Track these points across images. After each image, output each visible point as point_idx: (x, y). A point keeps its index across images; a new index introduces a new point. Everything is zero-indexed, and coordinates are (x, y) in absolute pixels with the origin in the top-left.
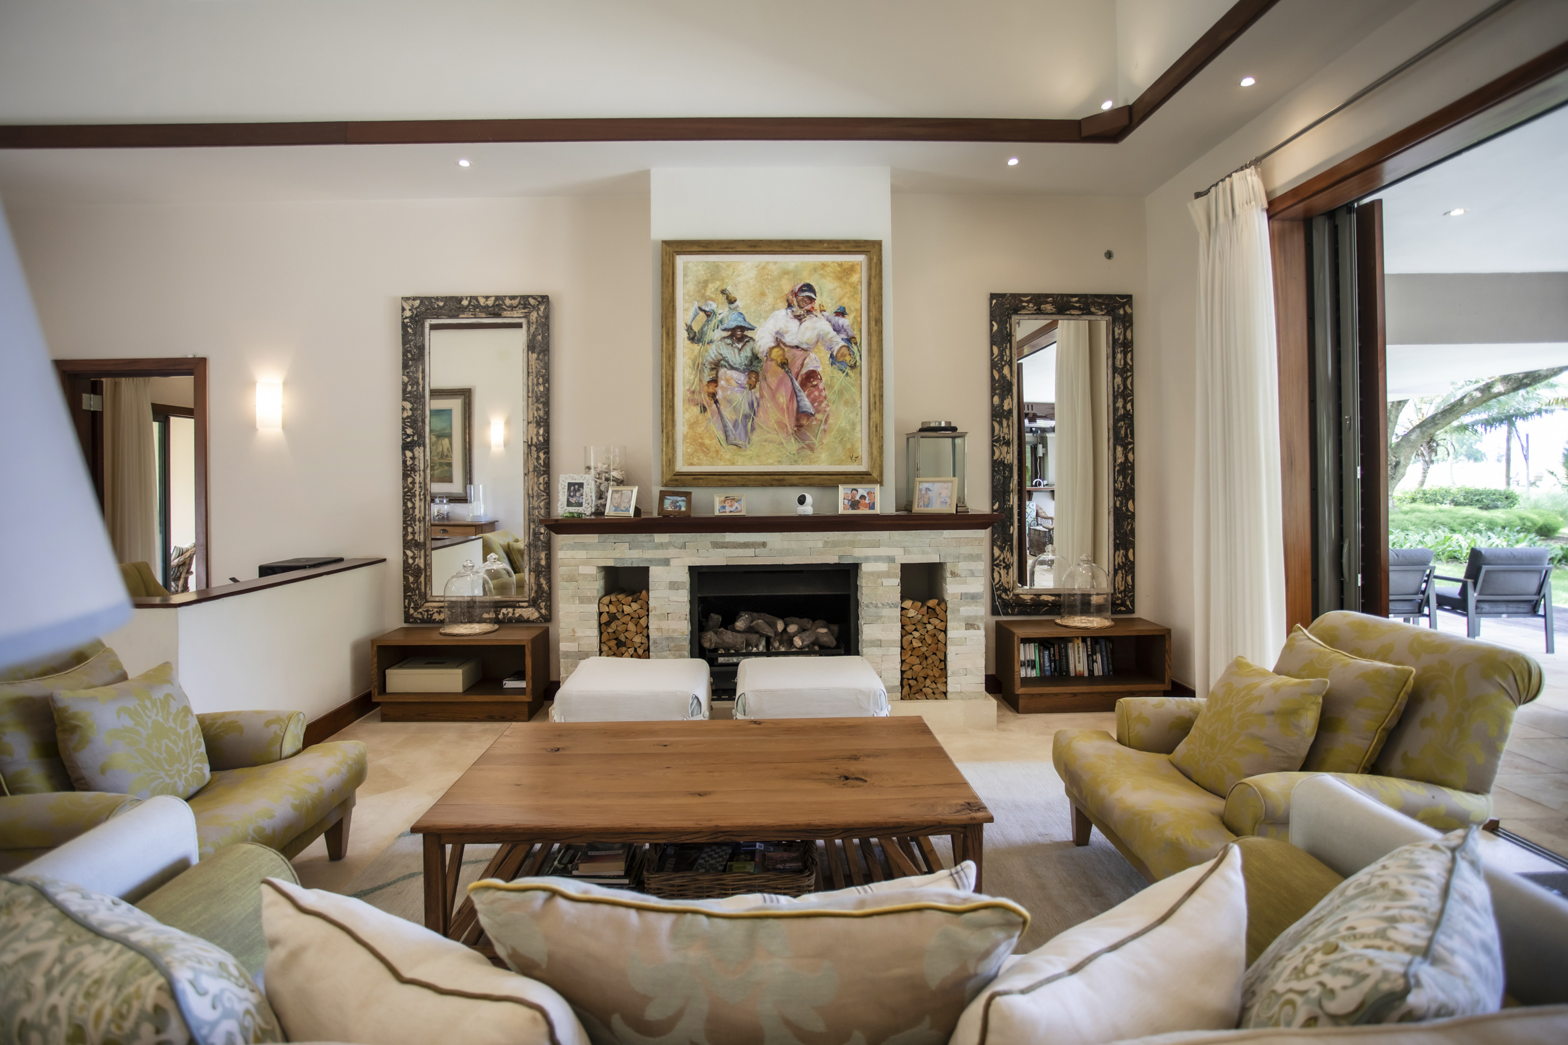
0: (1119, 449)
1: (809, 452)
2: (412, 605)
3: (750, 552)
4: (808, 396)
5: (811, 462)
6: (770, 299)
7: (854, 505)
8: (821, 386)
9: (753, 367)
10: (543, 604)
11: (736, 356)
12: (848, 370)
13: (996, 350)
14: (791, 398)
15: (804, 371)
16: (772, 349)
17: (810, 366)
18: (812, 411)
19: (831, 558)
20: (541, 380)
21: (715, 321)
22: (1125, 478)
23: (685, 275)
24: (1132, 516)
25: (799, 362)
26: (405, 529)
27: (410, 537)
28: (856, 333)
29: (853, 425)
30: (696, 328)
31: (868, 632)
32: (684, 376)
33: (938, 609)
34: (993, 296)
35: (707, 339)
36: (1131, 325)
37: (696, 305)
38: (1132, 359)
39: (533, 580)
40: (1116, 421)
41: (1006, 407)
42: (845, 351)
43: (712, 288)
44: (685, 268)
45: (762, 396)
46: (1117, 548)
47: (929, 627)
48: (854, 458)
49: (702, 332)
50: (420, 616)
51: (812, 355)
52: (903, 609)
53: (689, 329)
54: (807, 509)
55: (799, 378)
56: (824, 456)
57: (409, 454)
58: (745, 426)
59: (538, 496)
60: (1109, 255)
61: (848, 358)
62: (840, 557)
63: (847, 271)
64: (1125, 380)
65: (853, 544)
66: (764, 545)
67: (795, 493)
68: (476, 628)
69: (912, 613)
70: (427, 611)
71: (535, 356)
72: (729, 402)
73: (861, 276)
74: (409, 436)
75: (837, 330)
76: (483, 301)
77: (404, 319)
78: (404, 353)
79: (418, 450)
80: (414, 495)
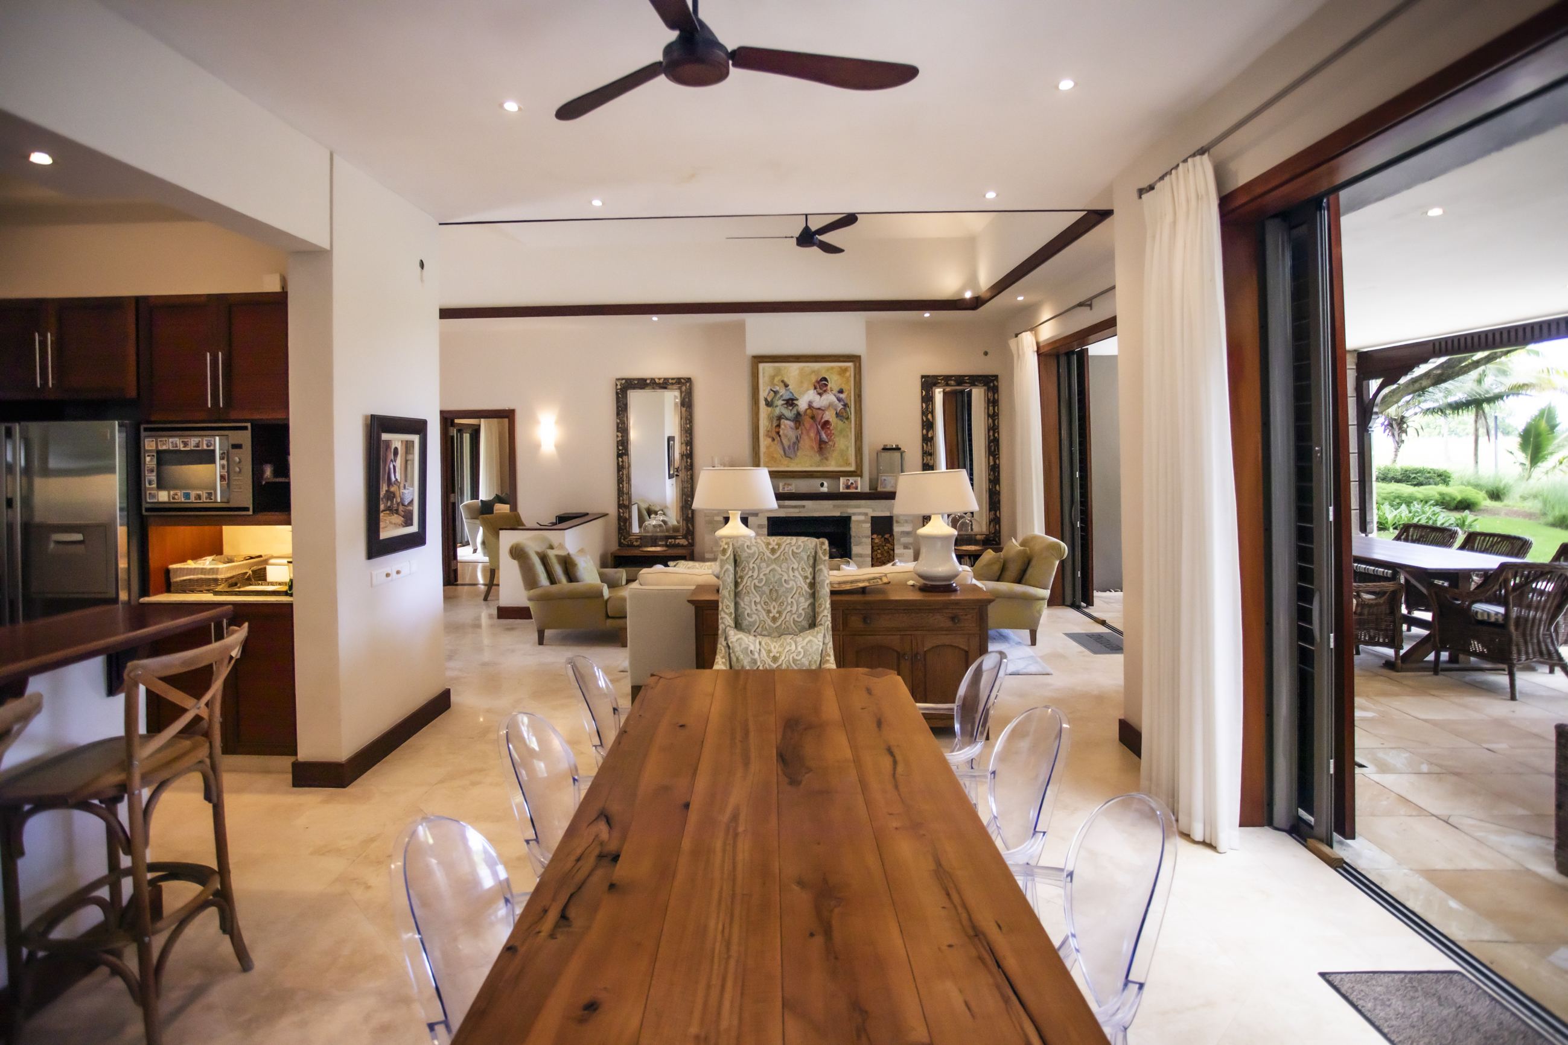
0: (991, 458)
1: (825, 461)
2: (621, 538)
3: (797, 510)
4: (825, 433)
5: (827, 466)
6: (805, 385)
7: (848, 487)
8: (831, 428)
9: (798, 419)
10: (690, 537)
11: (788, 413)
12: (844, 420)
13: (924, 405)
14: (816, 435)
15: (823, 421)
16: (806, 410)
17: (826, 418)
18: (827, 440)
19: (837, 513)
21: (778, 396)
22: (994, 473)
23: (763, 373)
24: (999, 493)
25: (820, 416)
26: (619, 498)
27: (621, 502)
28: (848, 402)
29: (847, 448)
30: (769, 399)
31: (855, 550)
32: (764, 424)
33: (890, 539)
34: (923, 377)
35: (775, 405)
36: (997, 391)
37: (769, 388)
38: (998, 410)
39: (684, 525)
40: (989, 443)
41: (930, 436)
42: (843, 411)
44: (764, 369)
46: (990, 510)
47: (886, 548)
48: (848, 464)
49: (772, 401)
50: (626, 543)
51: (827, 413)
52: (872, 539)
53: (766, 400)
54: (825, 489)
55: (821, 424)
56: (833, 463)
57: (620, 459)
58: (794, 448)
59: (687, 482)
60: (986, 353)
61: (844, 414)
63: (844, 371)
64: (994, 421)
65: (847, 506)
66: (803, 506)
67: (819, 481)
68: (658, 549)
69: (877, 541)
70: (630, 540)
71: (685, 409)
72: (786, 436)
73: (851, 373)
74: (620, 450)
75: (839, 400)
76: (657, 381)
77: (617, 389)
78: (618, 408)
79: (625, 458)
80: (623, 481)
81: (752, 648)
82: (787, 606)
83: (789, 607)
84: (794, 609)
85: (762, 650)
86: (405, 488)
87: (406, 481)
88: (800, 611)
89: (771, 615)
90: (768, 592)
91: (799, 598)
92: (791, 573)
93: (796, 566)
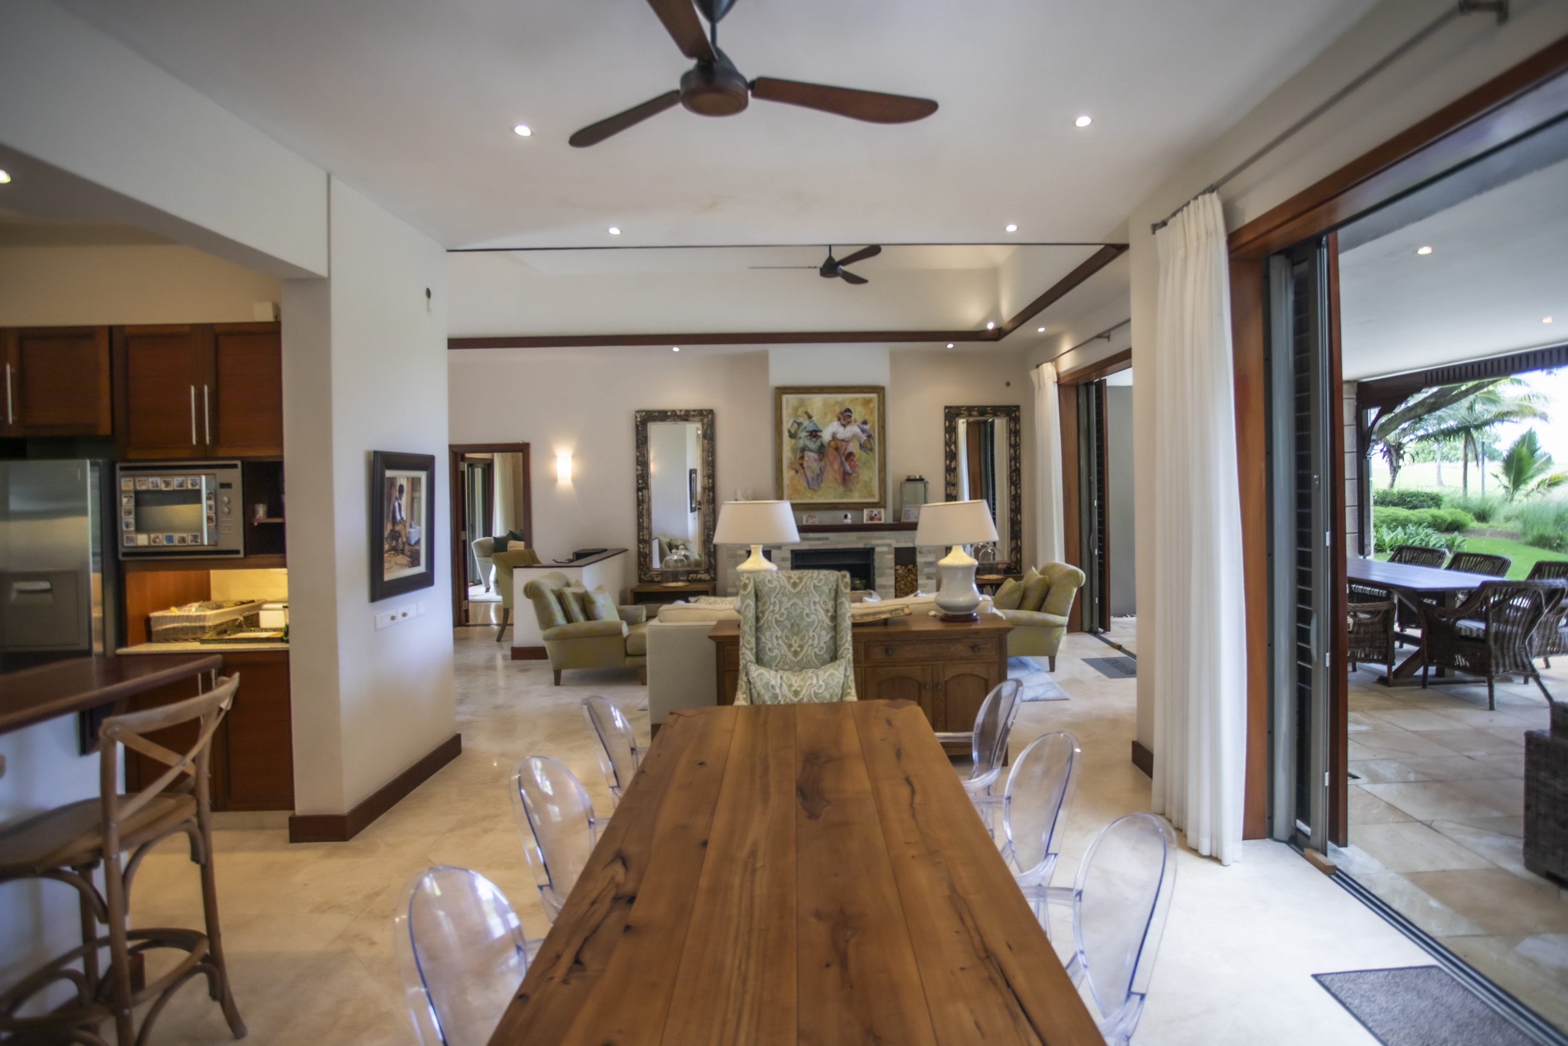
0: (1013, 488)
1: (849, 492)
2: (643, 573)
3: (820, 542)
4: (849, 465)
5: (851, 498)
6: (829, 416)
7: (872, 518)
8: (855, 459)
9: (822, 450)
10: (712, 572)
11: (812, 445)
12: (869, 452)
13: (947, 436)
14: (840, 466)
15: (847, 452)
16: (830, 441)
17: (849, 450)
18: (850, 472)
19: (860, 545)
20: (710, 454)
21: (802, 428)
22: (1016, 502)
23: (787, 405)
24: (1020, 522)
25: (844, 448)
26: (639, 533)
27: (641, 537)
28: (872, 433)
29: (871, 480)
30: (793, 431)
31: (879, 581)
33: (913, 570)
34: (946, 407)
35: (798, 437)
36: (1019, 422)
37: (792, 420)
38: (1020, 439)
39: (707, 559)
40: (1011, 472)
41: (953, 466)
42: (867, 442)
43: (800, 411)
44: (787, 401)
45: (826, 465)
46: (1012, 539)
47: (909, 578)
48: (872, 495)
49: (796, 433)
50: (647, 579)
51: (851, 444)
52: (896, 570)
53: (789, 431)
54: (849, 521)
55: (844, 456)
56: (857, 494)
57: (640, 494)
58: (818, 480)
59: (709, 515)
60: (1008, 384)
61: (868, 445)
62: (865, 545)
63: (868, 402)
64: (1015, 451)
65: (871, 538)
66: (827, 539)
67: (843, 513)
68: (680, 584)
69: (900, 572)
70: (651, 576)
72: (809, 467)
73: (875, 404)
74: (640, 484)
75: (863, 431)
76: (678, 413)
77: (636, 422)
78: (638, 440)
79: (645, 492)
80: (643, 515)
81: (773, 682)
83: (811, 640)
84: (816, 642)
85: (784, 685)
86: (411, 527)
88: (822, 644)
89: (793, 649)
90: (789, 626)
91: (820, 631)
92: (813, 607)
93: (817, 599)
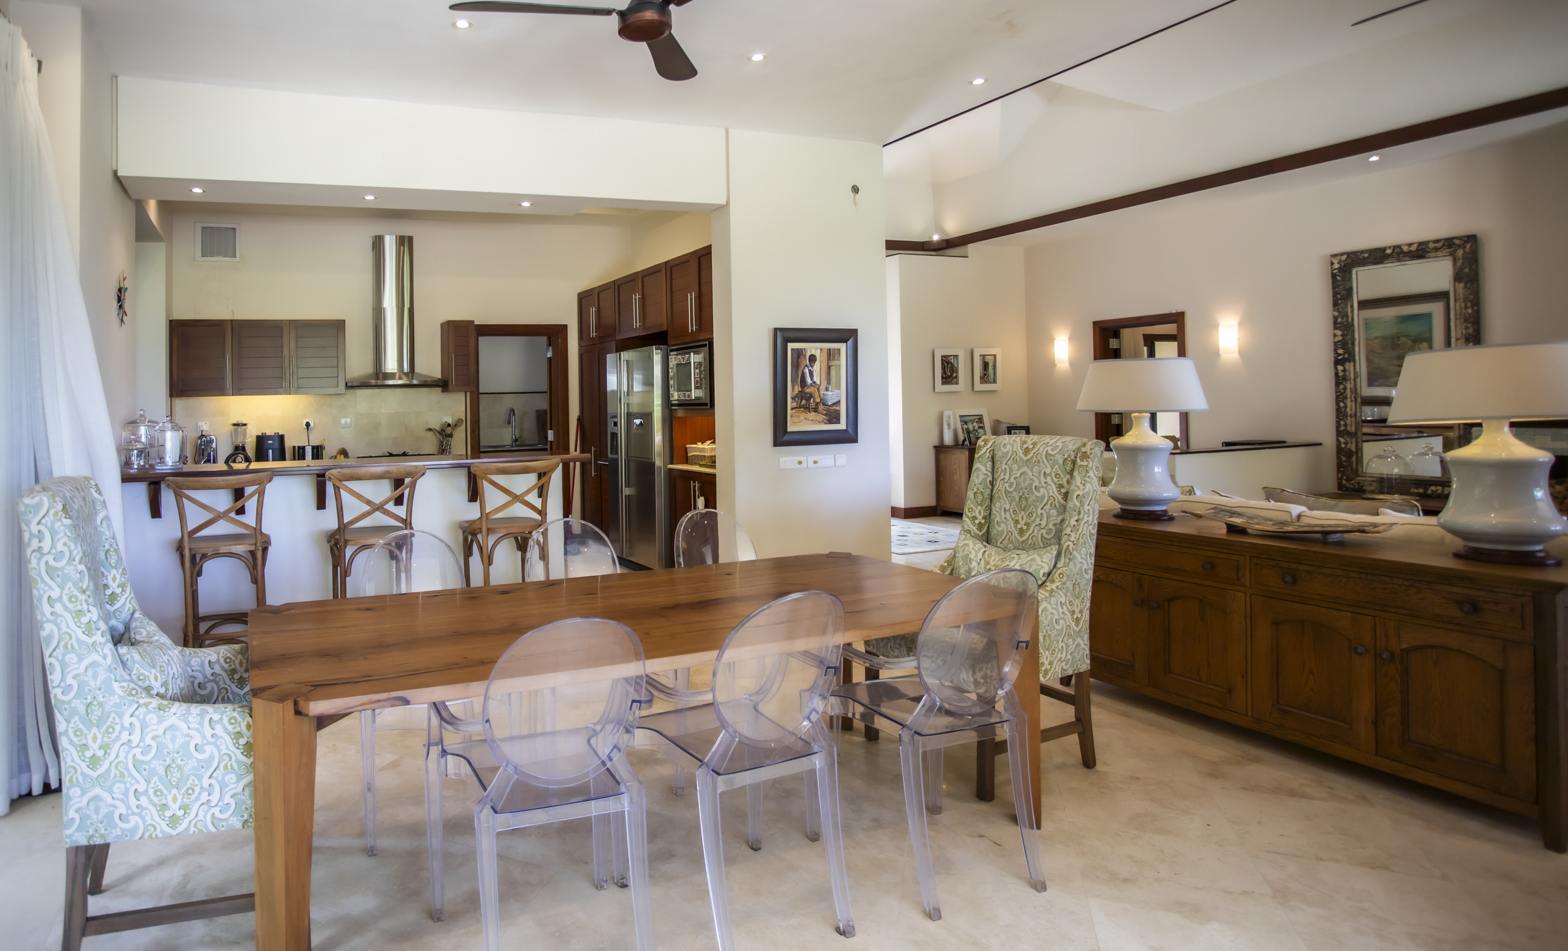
2: (1345, 478)
26: (1338, 422)
27: (1342, 428)
57: (1340, 368)
70: (1358, 483)
74: (1340, 355)
76: (1405, 248)
77: (1332, 270)
78: (1335, 295)
79: (1349, 366)
80: (1346, 398)
81: (972, 556)
82: (1035, 518)
83: (1038, 519)
84: (1044, 523)
85: (982, 560)
86: (827, 389)
87: (829, 382)
88: (1051, 526)
89: (1019, 526)
90: (1017, 498)
91: (1050, 510)
92: (1043, 480)
93: (1048, 471)
